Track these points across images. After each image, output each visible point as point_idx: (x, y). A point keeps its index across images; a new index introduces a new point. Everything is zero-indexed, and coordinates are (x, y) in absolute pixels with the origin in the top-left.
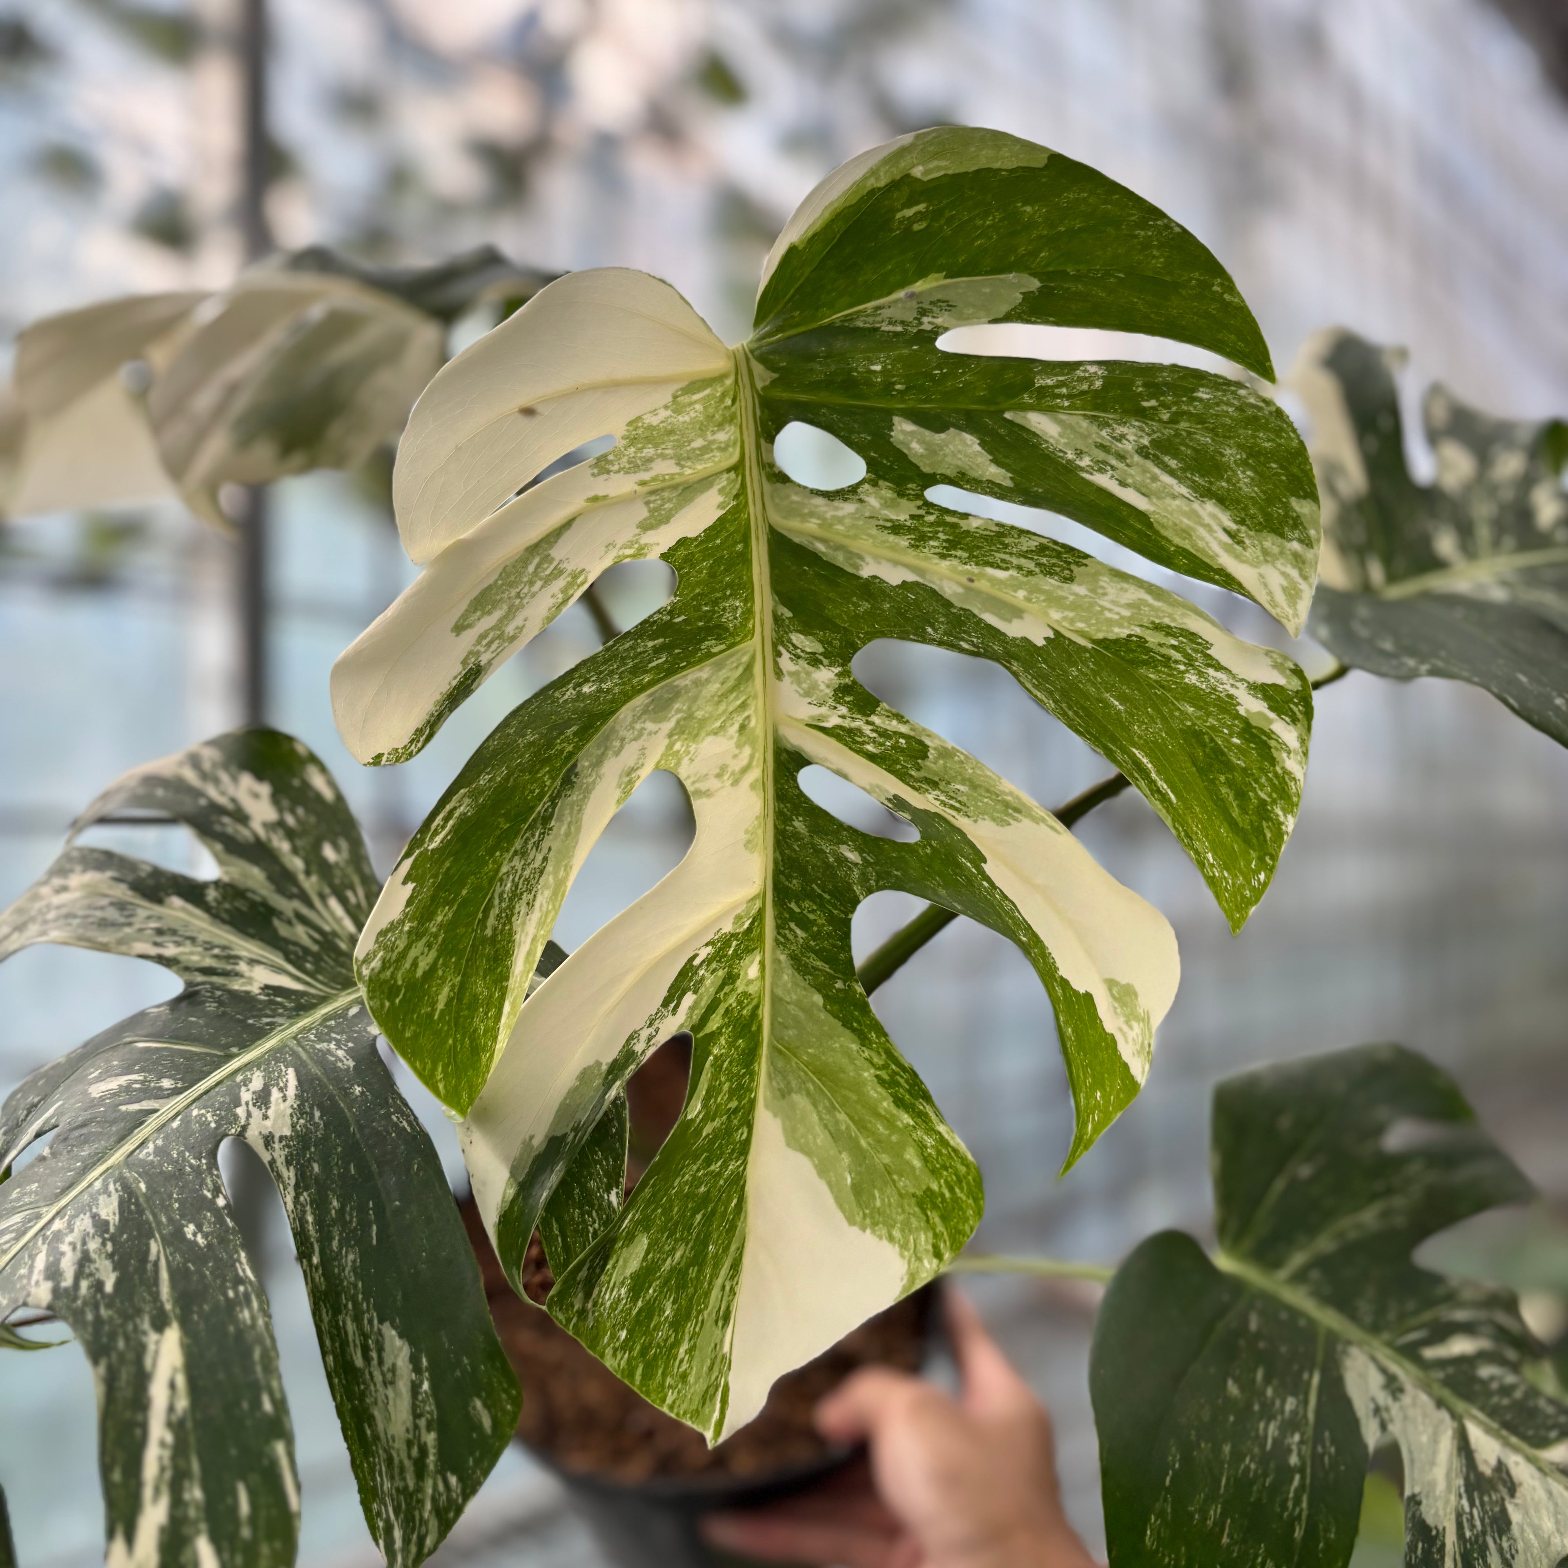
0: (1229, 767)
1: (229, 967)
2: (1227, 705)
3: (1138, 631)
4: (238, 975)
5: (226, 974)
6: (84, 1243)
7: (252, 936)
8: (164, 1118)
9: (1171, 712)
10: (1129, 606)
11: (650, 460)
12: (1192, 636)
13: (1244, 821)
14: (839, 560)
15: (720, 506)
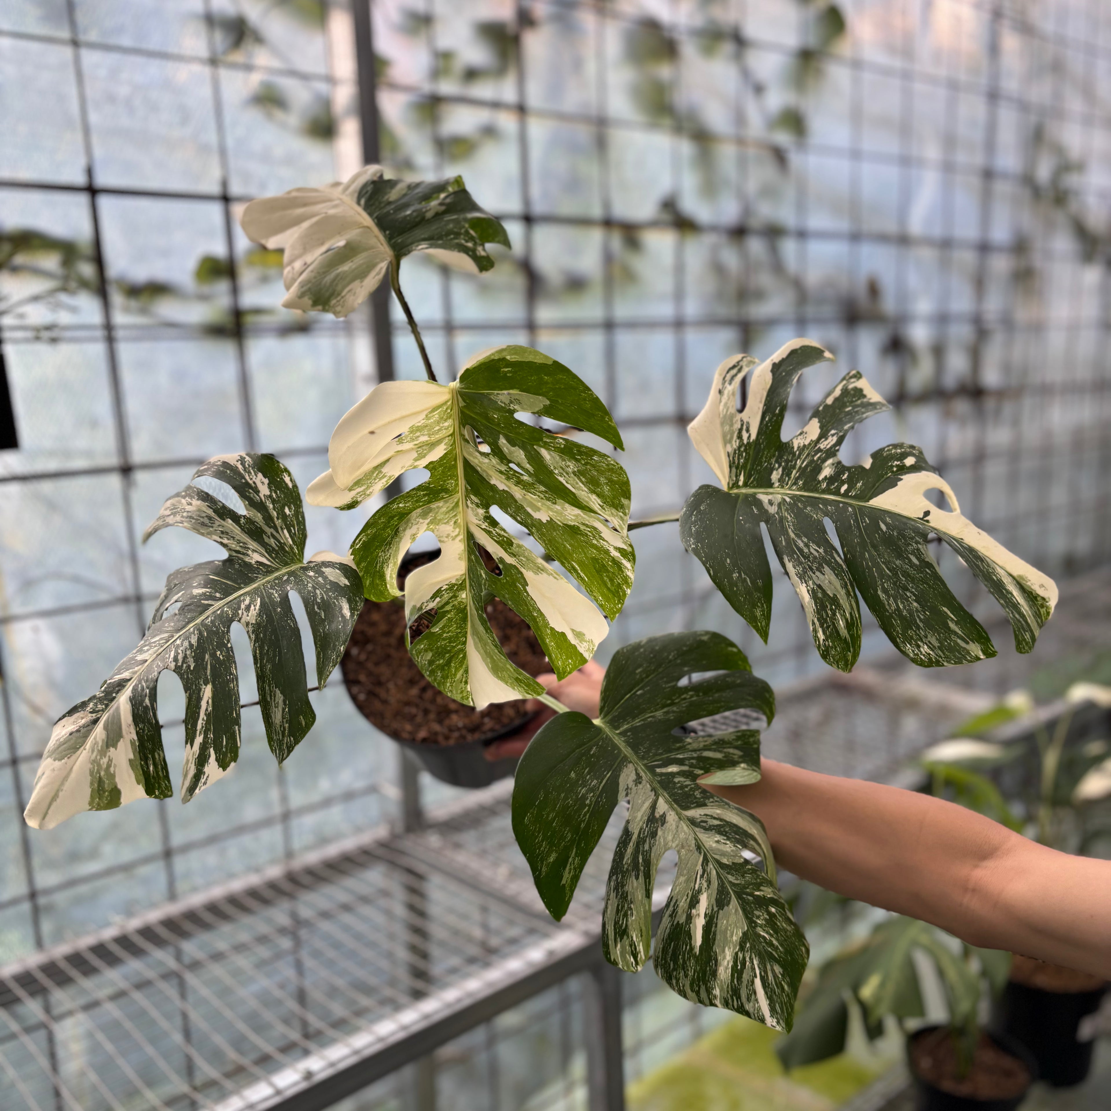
0: (608, 571)
1: (245, 552)
2: (607, 552)
3: (577, 524)
4: (248, 555)
5: (244, 554)
6: (186, 651)
7: (255, 540)
8: (215, 609)
9: (588, 551)
10: (574, 516)
11: (418, 437)
12: (595, 529)
13: (613, 589)
14: (484, 475)
15: (445, 449)
